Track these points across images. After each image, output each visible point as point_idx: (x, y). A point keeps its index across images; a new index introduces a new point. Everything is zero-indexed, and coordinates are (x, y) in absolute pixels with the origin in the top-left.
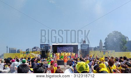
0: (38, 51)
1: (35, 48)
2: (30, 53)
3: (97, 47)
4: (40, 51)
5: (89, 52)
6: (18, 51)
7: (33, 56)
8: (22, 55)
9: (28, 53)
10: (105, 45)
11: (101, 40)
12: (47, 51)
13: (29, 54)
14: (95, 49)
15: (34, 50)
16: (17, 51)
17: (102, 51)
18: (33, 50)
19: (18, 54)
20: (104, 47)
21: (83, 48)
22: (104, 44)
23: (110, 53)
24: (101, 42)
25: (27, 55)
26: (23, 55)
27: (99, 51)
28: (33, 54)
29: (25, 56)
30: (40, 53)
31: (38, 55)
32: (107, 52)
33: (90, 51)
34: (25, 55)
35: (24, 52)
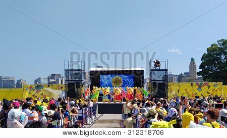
0: (60, 83)
1: (53, 76)
2: (43, 87)
3: (183, 73)
4: (64, 83)
5: (167, 86)
6: (19, 85)
7: (50, 94)
8: (27, 92)
9: (39, 87)
10: (201, 70)
11: (192, 60)
12: (79, 84)
13: (42, 91)
14: (180, 78)
15: (51, 80)
16: (16, 82)
17: (194, 83)
18: (49, 80)
19: (18, 90)
20: (199, 74)
21: (154, 77)
22: (200, 68)
23: (212, 87)
24: (194, 63)
25: (37, 92)
26: (30, 93)
27: (190, 83)
28: (50, 89)
29: (33, 94)
30: (64, 89)
31: (60, 91)
32: (205, 85)
33: (169, 84)
34: (33, 92)
35: (31, 87)
